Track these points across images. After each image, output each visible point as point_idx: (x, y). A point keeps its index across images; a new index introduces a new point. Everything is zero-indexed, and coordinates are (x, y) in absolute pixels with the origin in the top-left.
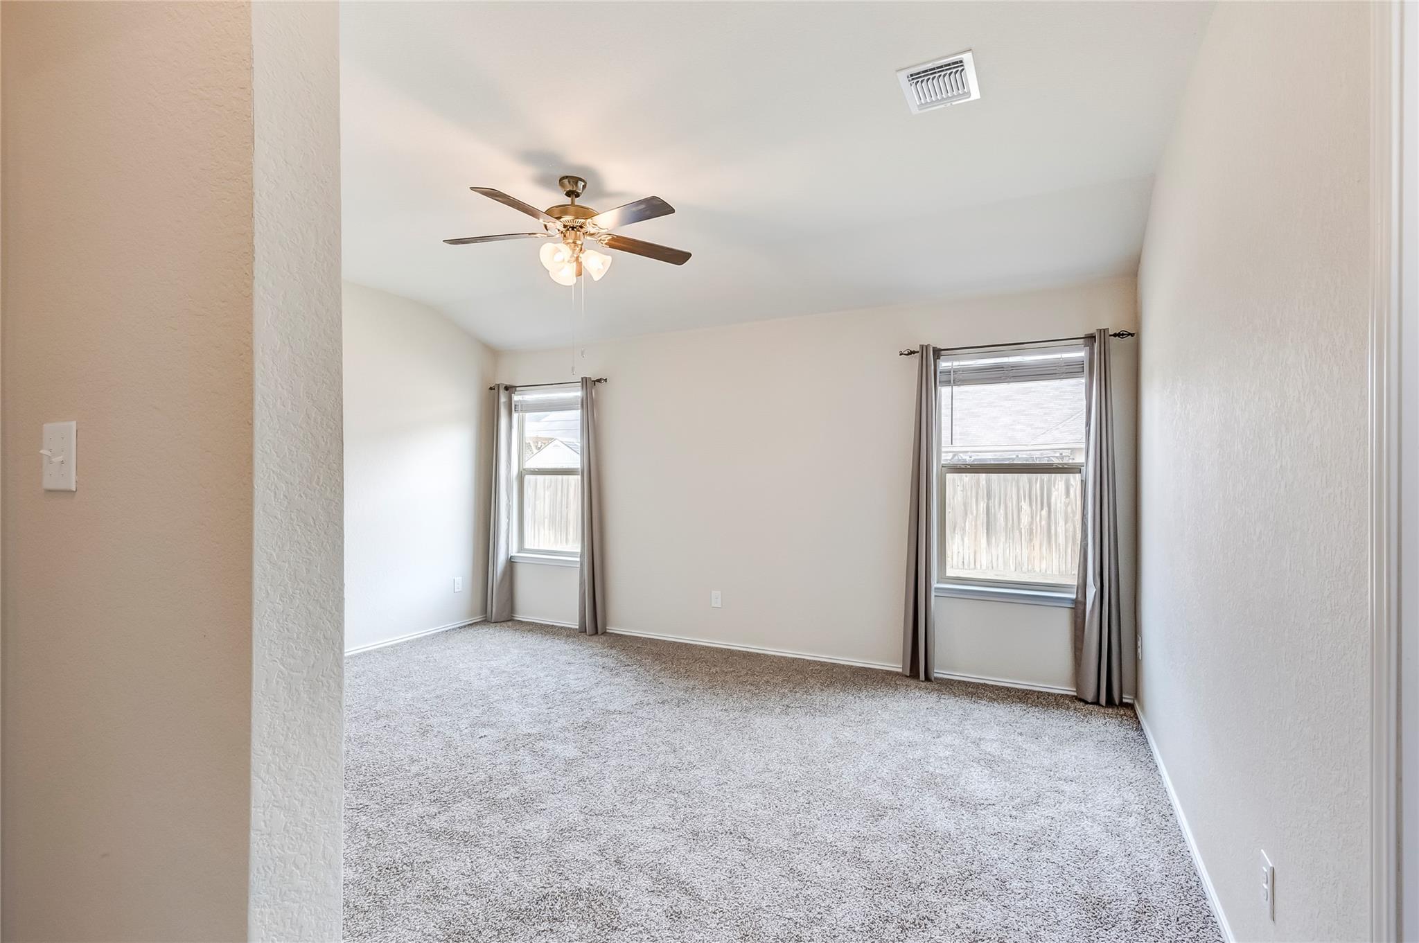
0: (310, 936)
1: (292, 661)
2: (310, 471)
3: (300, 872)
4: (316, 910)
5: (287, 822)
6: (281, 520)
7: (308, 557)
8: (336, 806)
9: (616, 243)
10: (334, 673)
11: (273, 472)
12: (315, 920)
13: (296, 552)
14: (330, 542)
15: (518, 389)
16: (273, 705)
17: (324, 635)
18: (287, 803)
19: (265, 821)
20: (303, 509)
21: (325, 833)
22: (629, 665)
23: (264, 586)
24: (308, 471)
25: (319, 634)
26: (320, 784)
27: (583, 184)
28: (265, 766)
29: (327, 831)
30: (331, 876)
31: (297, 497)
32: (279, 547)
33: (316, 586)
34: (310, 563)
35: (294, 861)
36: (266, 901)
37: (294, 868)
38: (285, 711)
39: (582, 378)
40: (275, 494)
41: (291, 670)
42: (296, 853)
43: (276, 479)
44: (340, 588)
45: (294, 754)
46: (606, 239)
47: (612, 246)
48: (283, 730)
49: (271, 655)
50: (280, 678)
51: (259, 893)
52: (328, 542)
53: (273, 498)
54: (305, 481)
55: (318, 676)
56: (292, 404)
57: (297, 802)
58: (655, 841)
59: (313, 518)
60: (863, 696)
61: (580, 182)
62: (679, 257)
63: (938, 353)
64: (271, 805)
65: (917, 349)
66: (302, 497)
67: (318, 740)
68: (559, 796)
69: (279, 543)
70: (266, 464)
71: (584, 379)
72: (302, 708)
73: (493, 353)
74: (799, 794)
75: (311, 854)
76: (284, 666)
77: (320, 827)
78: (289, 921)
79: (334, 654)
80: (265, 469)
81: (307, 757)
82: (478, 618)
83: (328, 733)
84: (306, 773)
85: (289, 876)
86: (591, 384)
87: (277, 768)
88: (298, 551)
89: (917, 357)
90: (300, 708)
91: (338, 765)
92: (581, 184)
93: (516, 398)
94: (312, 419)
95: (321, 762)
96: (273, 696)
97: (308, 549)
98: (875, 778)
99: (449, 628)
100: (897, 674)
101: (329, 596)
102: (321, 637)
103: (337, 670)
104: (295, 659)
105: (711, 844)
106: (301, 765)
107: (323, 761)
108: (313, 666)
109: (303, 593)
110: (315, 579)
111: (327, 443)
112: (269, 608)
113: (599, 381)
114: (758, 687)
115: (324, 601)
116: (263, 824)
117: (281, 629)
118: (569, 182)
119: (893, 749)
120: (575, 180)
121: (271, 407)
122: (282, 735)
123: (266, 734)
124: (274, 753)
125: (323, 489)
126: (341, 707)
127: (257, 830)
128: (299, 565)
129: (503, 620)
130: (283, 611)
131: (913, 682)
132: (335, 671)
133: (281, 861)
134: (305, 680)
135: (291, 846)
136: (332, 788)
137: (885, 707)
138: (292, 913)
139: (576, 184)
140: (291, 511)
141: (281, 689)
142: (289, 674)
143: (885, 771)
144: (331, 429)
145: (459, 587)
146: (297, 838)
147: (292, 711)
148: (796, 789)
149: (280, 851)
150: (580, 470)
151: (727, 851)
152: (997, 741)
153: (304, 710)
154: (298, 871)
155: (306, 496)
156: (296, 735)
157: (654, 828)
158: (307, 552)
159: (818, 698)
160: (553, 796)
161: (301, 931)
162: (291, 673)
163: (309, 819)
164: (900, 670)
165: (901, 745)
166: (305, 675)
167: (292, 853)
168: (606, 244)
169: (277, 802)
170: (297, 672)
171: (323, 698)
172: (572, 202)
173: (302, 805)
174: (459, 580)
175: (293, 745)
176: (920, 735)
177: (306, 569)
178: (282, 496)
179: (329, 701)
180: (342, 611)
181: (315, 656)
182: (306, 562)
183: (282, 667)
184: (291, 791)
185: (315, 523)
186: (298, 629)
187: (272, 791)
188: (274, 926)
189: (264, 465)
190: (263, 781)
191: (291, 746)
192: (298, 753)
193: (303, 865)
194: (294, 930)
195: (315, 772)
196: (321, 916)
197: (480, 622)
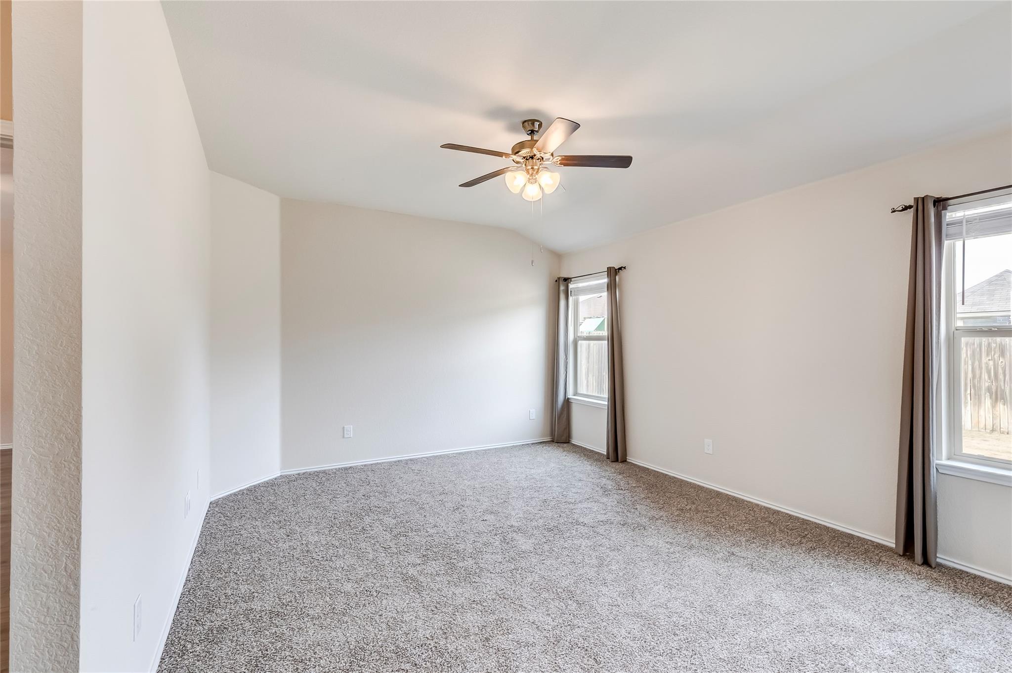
0: (55, 615)
1: (41, 450)
2: (55, 338)
3: (48, 575)
4: (59, 601)
5: (37, 544)
6: (34, 367)
7: (54, 389)
8: (76, 542)
9: (569, 162)
10: (73, 460)
11: (28, 338)
12: (59, 606)
13: (45, 386)
14: (71, 381)
15: (573, 279)
16: (27, 474)
17: (65, 437)
18: (38, 533)
19: (21, 540)
20: (50, 361)
21: (66, 556)
22: (622, 489)
23: (21, 404)
24: (53, 338)
25: (62, 436)
26: (63, 526)
27: (538, 123)
28: (22, 508)
29: (68, 555)
30: (71, 583)
31: (45, 353)
32: (32, 382)
33: (60, 406)
34: (55, 393)
35: (43, 567)
36: (22, 586)
37: (43, 572)
38: (37, 478)
39: (608, 268)
40: (29, 351)
41: (41, 455)
42: (45, 563)
43: (30, 343)
44: (78, 409)
45: (43, 505)
46: (558, 160)
47: (565, 165)
48: (34, 489)
49: (26, 445)
50: (33, 458)
51: (18, 580)
52: (69, 381)
53: (28, 354)
54: (52, 344)
55: (61, 461)
56: (42, 299)
57: (45, 533)
58: (525, 633)
59: (57, 366)
60: (826, 564)
61: (536, 123)
62: (624, 162)
63: (941, 203)
64: (26, 532)
65: (912, 203)
66: (49, 353)
67: (61, 499)
68: (493, 575)
69: (32, 380)
70: (23, 335)
71: (609, 269)
72: (49, 478)
73: (558, 256)
74: (676, 638)
75: (55, 566)
76: (35, 452)
77: (63, 552)
78: (39, 602)
79: (73, 449)
80: (22, 338)
81: (53, 508)
82: (548, 439)
83: (69, 496)
84: (52, 517)
85: (40, 576)
86: (613, 273)
87: (31, 511)
88: (46, 386)
89: (911, 212)
90: (48, 478)
91: (77, 516)
92: (537, 124)
93: (571, 286)
94: (58, 307)
95: (64, 513)
96: (27, 469)
97: (53, 385)
98: (771, 650)
99: (525, 443)
100: (889, 549)
101: (70, 413)
102: (64, 437)
103: (76, 459)
104: (43, 448)
105: (563, 653)
106: (48, 512)
107: (65, 512)
108: (57, 454)
109: (50, 410)
110: (58, 402)
111: (69, 321)
112: (24, 417)
113: (620, 269)
114: (717, 530)
115: (66, 416)
116: (20, 541)
117: (34, 431)
118: (528, 124)
119: (818, 627)
120: (533, 122)
121: (26, 301)
122: (34, 492)
123: (22, 490)
124: (28, 502)
125: (65, 349)
126: (79, 481)
127: (16, 544)
128: (47, 393)
129: (562, 442)
130: (35, 420)
131: (904, 563)
132: (75, 459)
133: (33, 565)
134: (51, 462)
135: (41, 559)
136: (72, 530)
137: (845, 581)
138: (42, 598)
139: (533, 124)
140: (41, 362)
141: (34, 465)
142: (39, 457)
143: (790, 646)
144: (72, 313)
145: (533, 416)
146: (45, 555)
147: (41, 479)
148: (677, 632)
149: (33, 560)
150: (607, 337)
151: (571, 664)
152: (979, 660)
153: (51, 480)
154: (46, 575)
155: (53, 353)
156: (44, 494)
157: (533, 623)
158: (53, 386)
159: (774, 552)
160: (489, 575)
161: (48, 611)
162: (41, 457)
163: (55, 545)
164: (894, 546)
165: (831, 625)
166: (51, 459)
167: (41, 563)
168: (559, 164)
169: (30, 530)
170: (45, 456)
171: (65, 475)
172: (532, 139)
173: (49, 536)
174: (533, 411)
175: (42, 499)
176: (867, 622)
177: (52, 396)
178: (34, 353)
179: (69, 477)
180: (81, 423)
181: (59, 449)
182: (52, 392)
183: (34, 453)
184: (41, 526)
185: (59, 369)
186: (46, 431)
187: (27, 524)
188: (28, 602)
189: (21, 335)
190: (20, 516)
191: (41, 500)
192: (46, 505)
193: (50, 572)
194: (43, 609)
195: (58, 518)
196: (64, 605)
197: (549, 441)
